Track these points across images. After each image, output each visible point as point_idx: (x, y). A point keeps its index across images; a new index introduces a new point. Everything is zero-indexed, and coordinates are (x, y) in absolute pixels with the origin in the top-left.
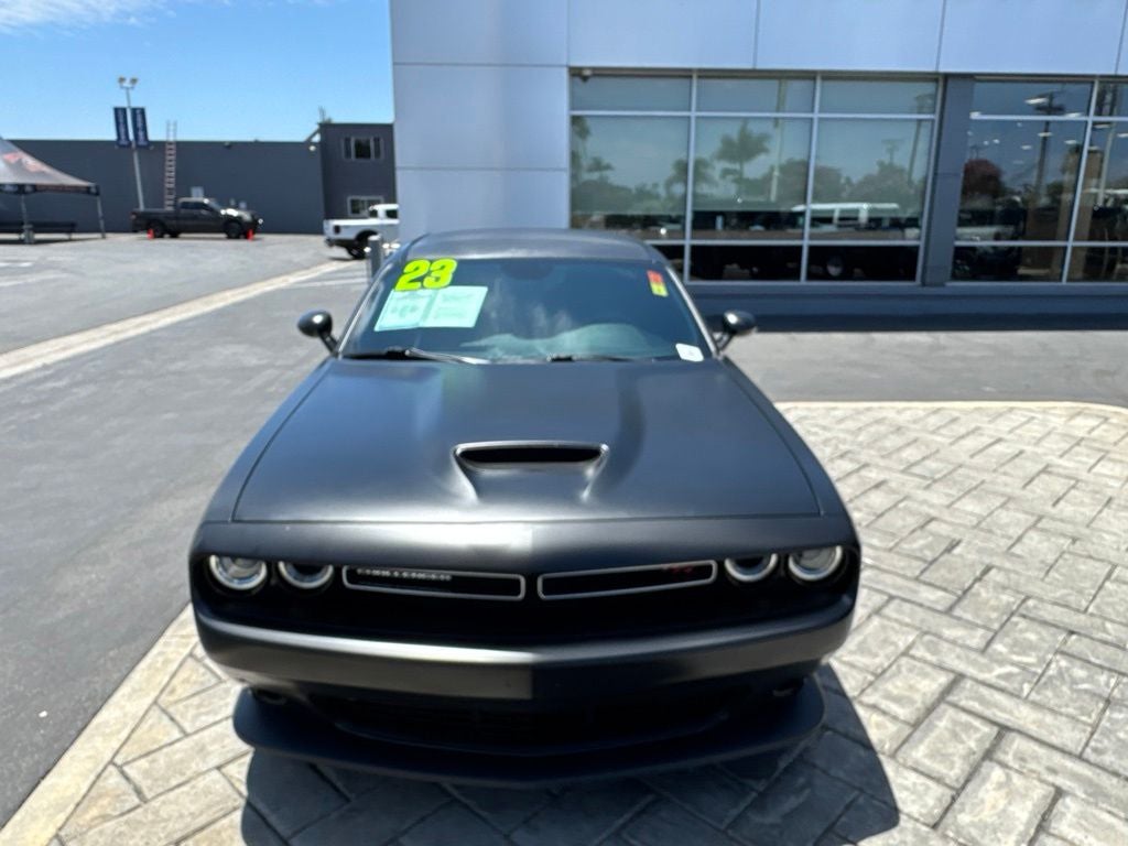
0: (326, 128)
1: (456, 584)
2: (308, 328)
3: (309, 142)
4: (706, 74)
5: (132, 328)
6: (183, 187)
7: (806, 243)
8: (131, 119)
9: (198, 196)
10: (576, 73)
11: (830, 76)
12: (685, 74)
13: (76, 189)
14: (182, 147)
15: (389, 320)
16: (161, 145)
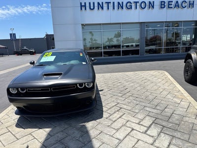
0: (47, 35)
1: (42, 90)
2: (31, 63)
3: (44, 38)
4: (103, 24)
5: (11, 70)
6: (22, 46)
7: (121, 50)
8: (13, 36)
9: (25, 48)
10: (82, 25)
11: (123, 23)
12: (100, 24)
13: (3, 48)
14: (22, 40)
15: (42, 61)
16: (18, 39)
